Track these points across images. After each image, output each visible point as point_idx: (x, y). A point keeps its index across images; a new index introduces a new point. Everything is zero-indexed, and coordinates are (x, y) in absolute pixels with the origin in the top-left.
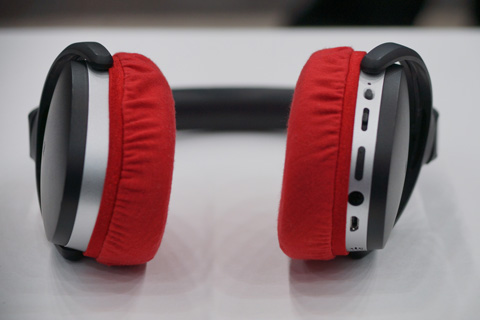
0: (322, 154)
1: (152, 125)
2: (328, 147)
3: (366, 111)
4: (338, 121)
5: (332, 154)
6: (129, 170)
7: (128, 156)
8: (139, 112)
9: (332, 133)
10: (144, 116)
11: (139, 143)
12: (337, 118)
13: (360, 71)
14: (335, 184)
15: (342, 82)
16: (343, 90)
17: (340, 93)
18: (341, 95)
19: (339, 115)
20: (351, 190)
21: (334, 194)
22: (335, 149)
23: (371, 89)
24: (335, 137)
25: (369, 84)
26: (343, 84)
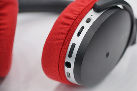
2: (60, 39)
3: (83, 28)
5: (60, 43)
9: (63, 34)
12: (67, 28)
13: (92, 8)
14: (60, 56)
15: (79, 12)
16: (77, 16)
17: (75, 17)
18: (75, 18)
19: (69, 27)
20: (66, 61)
21: (59, 60)
22: (62, 41)
23: (90, 18)
24: (64, 36)
25: (92, 15)
26: (78, 13)
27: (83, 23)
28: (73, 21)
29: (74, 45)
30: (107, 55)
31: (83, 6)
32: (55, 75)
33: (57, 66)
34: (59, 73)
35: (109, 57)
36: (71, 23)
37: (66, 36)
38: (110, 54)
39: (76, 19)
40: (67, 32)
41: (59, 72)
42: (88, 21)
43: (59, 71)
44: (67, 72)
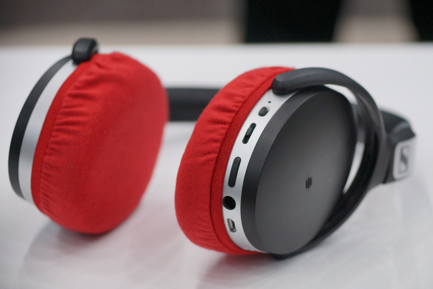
0: (203, 159)
1: (81, 114)
2: (209, 153)
3: (253, 126)
4: (223, 131)
5: (210, 160)
6: (52, 149)
7: (54, 137)
8: (76, 101)
9: (216, 141)
10: (80, 105)
11: (65, 127)
12: (223, 128)
13: (268, 89)
14: (211, 187)
15: (243, 97)
16: (240, 104)
17: (236, 106)
18: (236, 109)
19: (227, 126)
20: (225, 195)
21: (211, 196)
22: (214, 156)
23: (267, 107)
24: (217, 145)
25: (270, 102)
26: (242, 99)
27: (253, 117)
28: (233, 115)
29: (238, 161)
30: (309, 183)
31: (250, 86)
32: (204, 231)
33: (207, 207)
34: (213, 225)
35: (312, 187)
36: (229, 120)
37: (222, 144)
38: (314, 182)
39: (238, 112)
40: (222, 136)
41: (212, 221)
42: (263, 112)
43: (212, 218)
44: (228, 220)
